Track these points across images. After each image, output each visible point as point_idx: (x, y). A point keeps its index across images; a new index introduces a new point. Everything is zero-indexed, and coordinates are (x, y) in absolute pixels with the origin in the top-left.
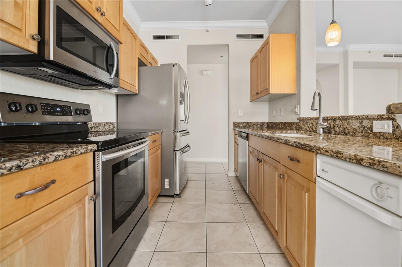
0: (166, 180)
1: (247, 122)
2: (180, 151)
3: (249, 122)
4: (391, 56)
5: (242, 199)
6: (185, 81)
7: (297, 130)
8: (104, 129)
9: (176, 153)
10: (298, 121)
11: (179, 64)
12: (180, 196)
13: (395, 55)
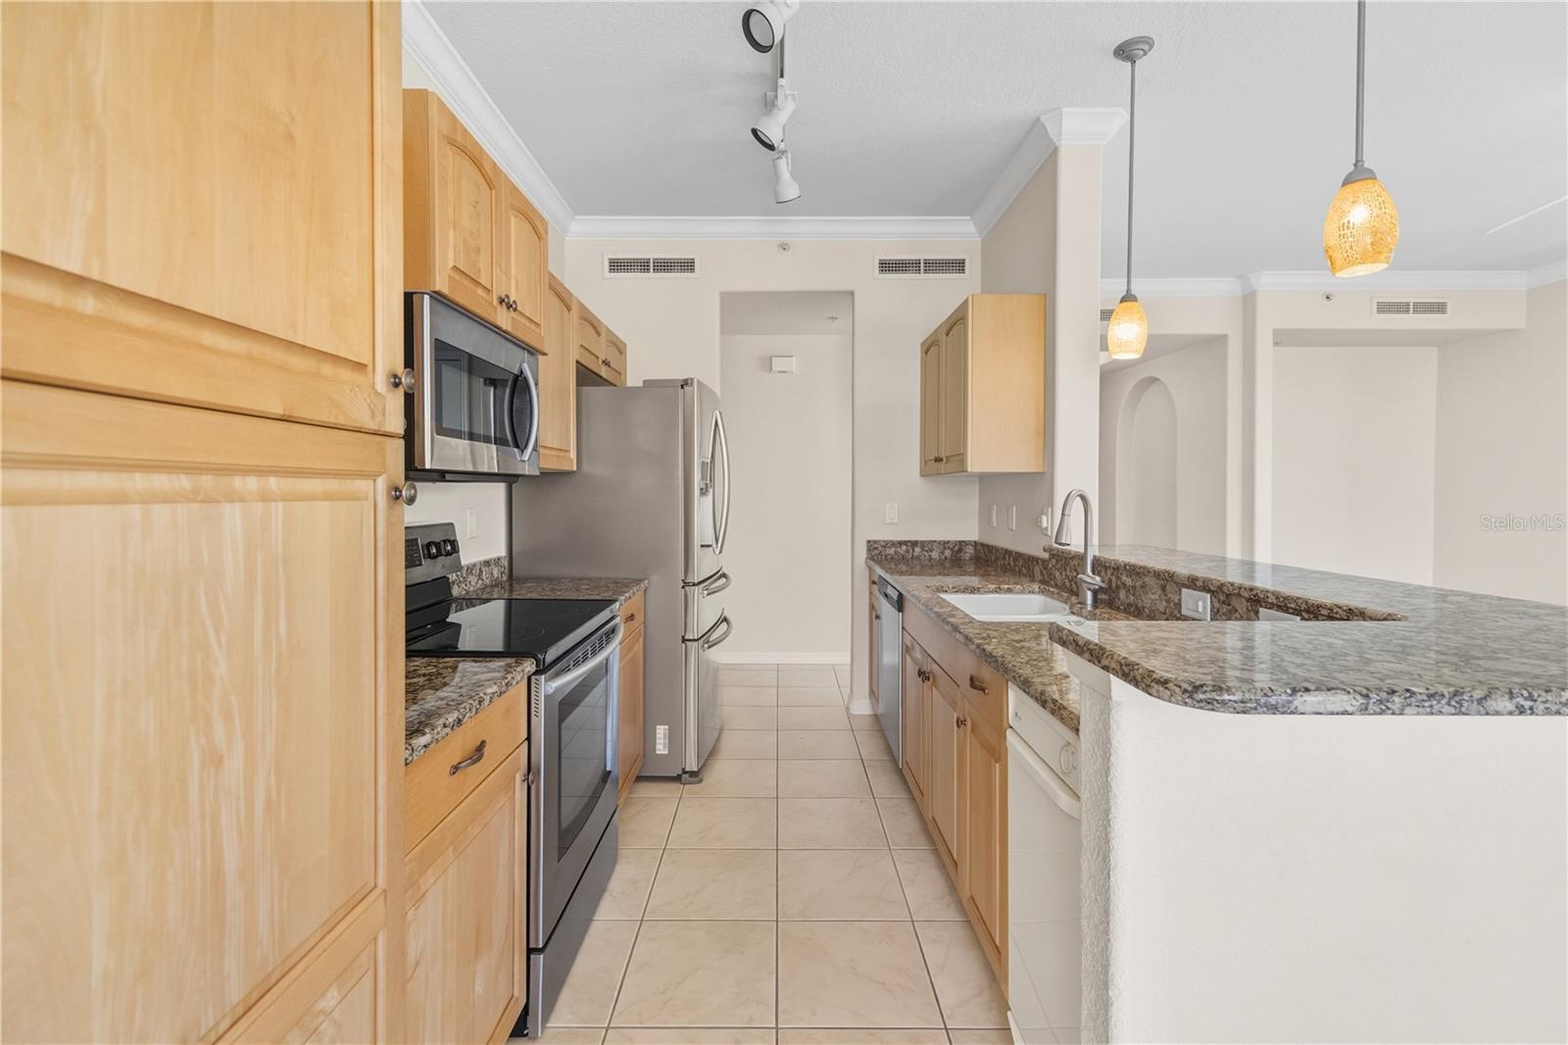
0: (658, 731)
1: (909, 541)
2: (701, 641)
3: (916, 542)
4: (1402, 308)
5: (884, 784)
6: (716, 422)
7: (1042, 582)
8: (480, 582)
9: (689, 647)
10: (1046, 556)
11: (701, 380)
12: (700, 777)
13: (1416, 305)
